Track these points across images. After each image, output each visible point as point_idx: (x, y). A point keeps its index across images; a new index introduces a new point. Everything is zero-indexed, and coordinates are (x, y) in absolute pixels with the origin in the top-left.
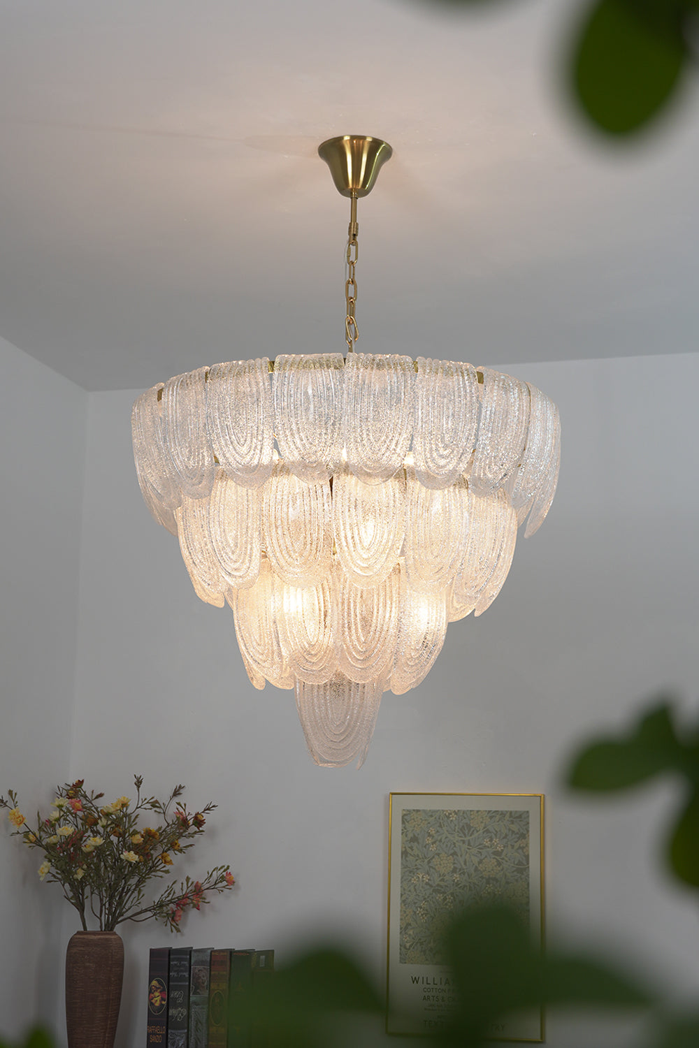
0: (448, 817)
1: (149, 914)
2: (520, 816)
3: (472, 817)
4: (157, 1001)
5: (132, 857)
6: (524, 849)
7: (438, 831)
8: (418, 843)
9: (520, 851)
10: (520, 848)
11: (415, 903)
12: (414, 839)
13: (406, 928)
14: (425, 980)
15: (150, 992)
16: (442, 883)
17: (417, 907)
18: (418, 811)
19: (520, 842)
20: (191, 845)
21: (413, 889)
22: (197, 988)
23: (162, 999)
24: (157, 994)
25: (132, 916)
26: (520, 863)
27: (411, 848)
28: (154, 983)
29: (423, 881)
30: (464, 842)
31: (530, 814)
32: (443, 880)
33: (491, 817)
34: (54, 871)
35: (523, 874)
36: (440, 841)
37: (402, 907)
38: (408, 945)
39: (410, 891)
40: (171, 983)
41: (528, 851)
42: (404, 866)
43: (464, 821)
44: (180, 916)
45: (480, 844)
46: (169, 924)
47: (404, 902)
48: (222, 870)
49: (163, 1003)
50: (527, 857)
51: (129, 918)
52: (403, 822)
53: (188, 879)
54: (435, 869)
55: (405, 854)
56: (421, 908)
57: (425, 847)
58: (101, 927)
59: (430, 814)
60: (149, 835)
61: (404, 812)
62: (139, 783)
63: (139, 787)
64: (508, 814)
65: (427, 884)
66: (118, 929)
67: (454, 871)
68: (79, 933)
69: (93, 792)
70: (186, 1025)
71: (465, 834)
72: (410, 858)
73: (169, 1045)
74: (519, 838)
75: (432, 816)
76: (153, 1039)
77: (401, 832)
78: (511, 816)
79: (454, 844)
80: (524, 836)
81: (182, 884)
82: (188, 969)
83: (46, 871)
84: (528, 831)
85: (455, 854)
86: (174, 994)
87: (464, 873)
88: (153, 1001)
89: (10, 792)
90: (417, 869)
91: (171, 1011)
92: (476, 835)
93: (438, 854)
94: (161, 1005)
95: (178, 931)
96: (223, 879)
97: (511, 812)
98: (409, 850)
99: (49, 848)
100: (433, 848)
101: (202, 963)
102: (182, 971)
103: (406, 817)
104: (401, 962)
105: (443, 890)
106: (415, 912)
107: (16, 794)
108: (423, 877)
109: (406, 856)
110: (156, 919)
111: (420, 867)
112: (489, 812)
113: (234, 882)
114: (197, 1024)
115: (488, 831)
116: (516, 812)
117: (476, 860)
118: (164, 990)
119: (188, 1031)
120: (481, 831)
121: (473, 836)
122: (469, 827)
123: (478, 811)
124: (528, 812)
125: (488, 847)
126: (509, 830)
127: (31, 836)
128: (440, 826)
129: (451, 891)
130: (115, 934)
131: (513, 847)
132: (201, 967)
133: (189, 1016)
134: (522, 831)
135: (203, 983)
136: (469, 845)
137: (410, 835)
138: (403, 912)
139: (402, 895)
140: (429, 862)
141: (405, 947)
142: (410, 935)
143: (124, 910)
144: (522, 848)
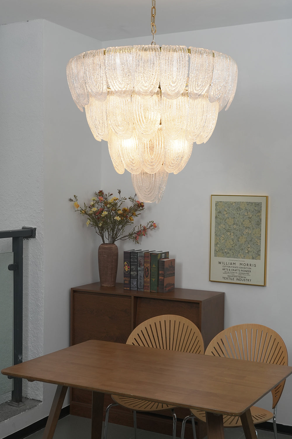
0: (232, 204)
1: (127, 238)
2: (258, 204)
3: (241, 204)
4: (127, 269)
5: (118, 218)
6: (259, 217)
7: (228, 210)
8: (221, 214)
9: (258, 217)
10: (258, 216)
11: (220, 235)
12: (220, 212)
13: (217, 244)
14: (223, 262)
15: (124, 266)
16: (229, 228)
17: (220, 237)
18: (221, 202)
19: (258, 214)
20: (140, 214)
21: (219, 231)
22: (140, 265)
23: (128, 269)
24: (127, 267)
25: (121, 238)
26: (258, 222)
27: (219, 215)
28: (125, 263)
29: (223, 227)
30: (238, 213)
31: (262, 203)
32: (230, 227)
33: (248, 205)
34: (92, 223)
35: (259, 226)
36: (229, 213)
37: (215, 237)
38: (217, 250)
39: (218, 231)
40: (131, 263)
41: (261, 217)
42: (216, 222)
43: (238, 206)
44: (138, 238)
45: (244, 214)
46: (135, 241)
47: (216, 235)
48: (152, 223)
49: (129, 270)
50: (261, 219)
51: (120, 239)
52: (216, 206)
53: (141, 225)
54: (227, 223)
55: (216, 217)
56: (222, 237)
57: (224, 215)
58: (109, 242)
59: (225, 203)
60: (125, 210)
61: (216, 202)
62: (120, 192)
63: (120, 194)
64: (254, 204)
65: (224, 228)
66: (116, 243)
67: (234, 224)
68: (102, 245)
69: (109, 193)
70: (136, 277)
71: (238, 211)
72: (218, 219)
73: (131, 284)
74: (258, 212)
75: (226, 204)
76: (126, 282)
77: (215, 209)
78: (255, 204)
79: (234, 214)
80: (260, 211)
81: (139, 227)
82: (137, 258)
83: (89, 223)
84: (261, 210)
85: (234, 218)
86: (132, 267)
87: (237, 225)
88: (125, 269)
89: (75, 196)
90: (221, 223)
91: (131, 273)
92: (242, 211)
93: (228, 218)
94: (128, 271)
95: (138, 243)
96: (152, 226)
97: (255, 203)
98: (218, 216)
99: (90, 215)
100: (226, 216)
101: (141, 256)
102: (134, 259)
103: (217, 204)
104: (215, 256)
105: (230, 231)
106: (220, 239)
107: (77, 196)
108: (223, 226)
109: (217, 218)
110: (129, 239)
111: (221, 222)
112: (247, 202)
113: (156, 227)
114: (140, 278)
115: (246, 210)
116: (257, 202)
117: (242, 220)
118: (129, 265)
119: (137, 279)
120: (244, 210)
121: (241, 212)
122: (240, 208)
123: (243, 202)
124: (261, 203)
125: (246, 215)
126: (254, 209)
127: (83, 212)
128: (229, 208)
129: (233, 231)
130: (115, 245)
131: (255, 215)
132: (141, 258)
133: (137, 275)
134: (259, 210)
135: (142, 264)
136: (239, 215)
137: (218, 211)
138: (216, 239)
139: (215, 232)
140: (225, 221)
141: (216, 251)
142: (218, 247)
143: (118, 236)
144: (259, 216)
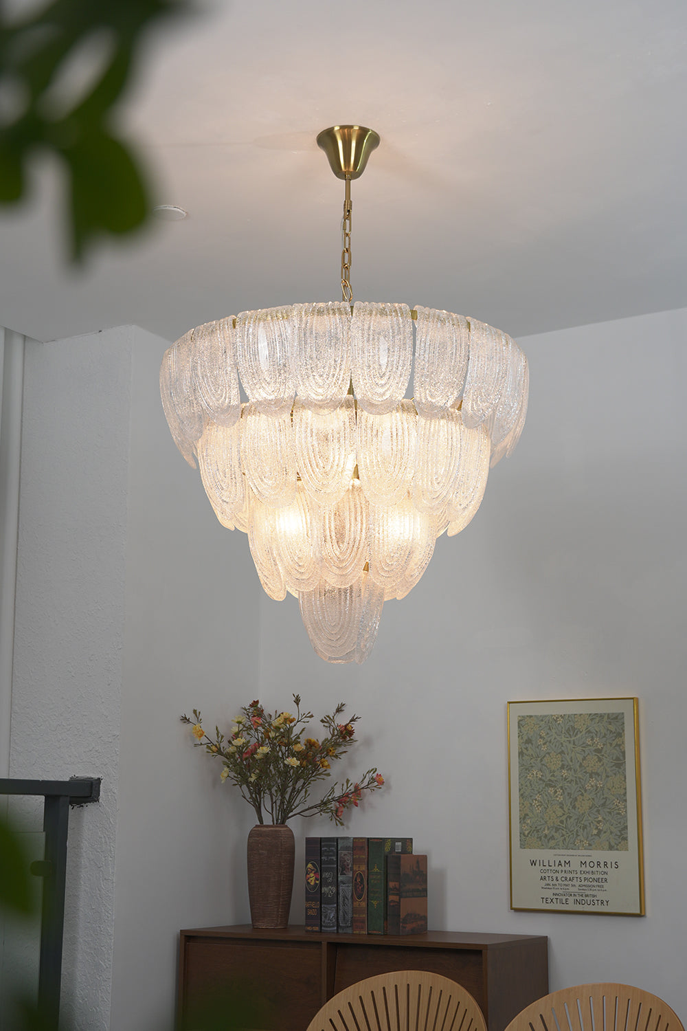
0: (556, 721)
1: (316, 810)
2: (616, 718)
3: (576, 720)
4: (312, 881)
5: (294, 762)
6: (620, 746)
7: (548, 734)
8: (532, 744)
9: (617, 748)
10: (617, 745)
11: (531, 796)
12: (529, 741)
13: (524, 818)
14: (541, 861)
15: (307, 874)
16: (553, 778)
17: (533, 800)
18: (531, 716)
19: (617, 740)
20: (345, 752)
21: (529, 785)
22: (343, 870)
23: (316, 879)
24: (312, 875)
25: (301, 812)
26: (617, 759)
27: (526, 749)
28: (310, 865)
29: (537, 777)
30: (570, 742)
31: (625, 714)
32: (553, 776)
33: (592, 720)
34: (232, 774)
35: (620, 768)
36: (550, 742)
37: (520, 800)
38: (526, 833)
39: (526, 786)
40: (323, 866)
41: (624, 747)
42: (521, 765)
43: (571, 723)
44: (342, 811)
45: (584, 743)
46: (334, 820)
47: (522, 795)
48: (372, 772)
49: (317, 882)
50: (624, 753)
51: (299, 814)
52: (519, 727)
53: (348, 781)
54: (546, 766)
55: (521, 754)
56: (536, 800)
57: (538, 747)
58: (273, 821)
59: (541, 719)
60: (310, 744)
61: (520, 718)
62: (297, 701)
63: (298, 704)
64: (606, 717)
65: (540, 779)
66: (289, 823)
67: (563, 767)
68: (257, 826)
70: (335, 901)
71: (570, 735)
72: (526, 757)
73: (323, 917)
74: (616, 737)
75: (542, 720)
76: (310, 913)
77: (517, 735)
78: (608, 718)
79: (562, 744)
80: (620, 735)
81: (343, 785)
82: (336, 853)
83: (226, 775)
84: (624, 731)
85: (562, 752)
86: (326, 875)
87: (570, 769)
88: (309, 881)
89: (195, 712)
90: (532, 766)
91: (323, 889)
92: (579, 735)
93: (549, 753)
94: (316, 883)
95: (342, 824)
96: (373, 780)
97: (609, 714)
98: (525, 751)
99: (229, 756)
100: (544, 748)
101: (347, 848)
102: (331, 856)
103: (521, 722)
104: (521, 847)
105: (554, 784)
106: (531, 804)
107: (200, 713)
108: (537, 774)
109: (523, 756)
110: (321, 814)
111: (534, 765)
112: (590, 714)
113: (383, 782)
114: (344, 900)
115: (589, 732)
116: (613, 714)
117: (580, 757)
118: (317, 872)
119: (337, 905)
120: (584, 732)
121: (577, 737)
122: (574, 729)
123: (581, 715)
124: (623, 713)
125: (590, 746)
126: (608, 730)
127: (214, 748)
128: (550, 729)
129: (561, 785)
130: (287, 826)
131: (611, 744)
132: (346, 852)
133: (338, 893)
134: (618, 730)
135: (348, 865)
136: (574, 744)
137: (525, 738)
138: (522, 804)
139: (520, 790)
140: (541, 760)
141: (524, 835)
142: (528, 824)
143: (293, 807)
144: (620, 745)
